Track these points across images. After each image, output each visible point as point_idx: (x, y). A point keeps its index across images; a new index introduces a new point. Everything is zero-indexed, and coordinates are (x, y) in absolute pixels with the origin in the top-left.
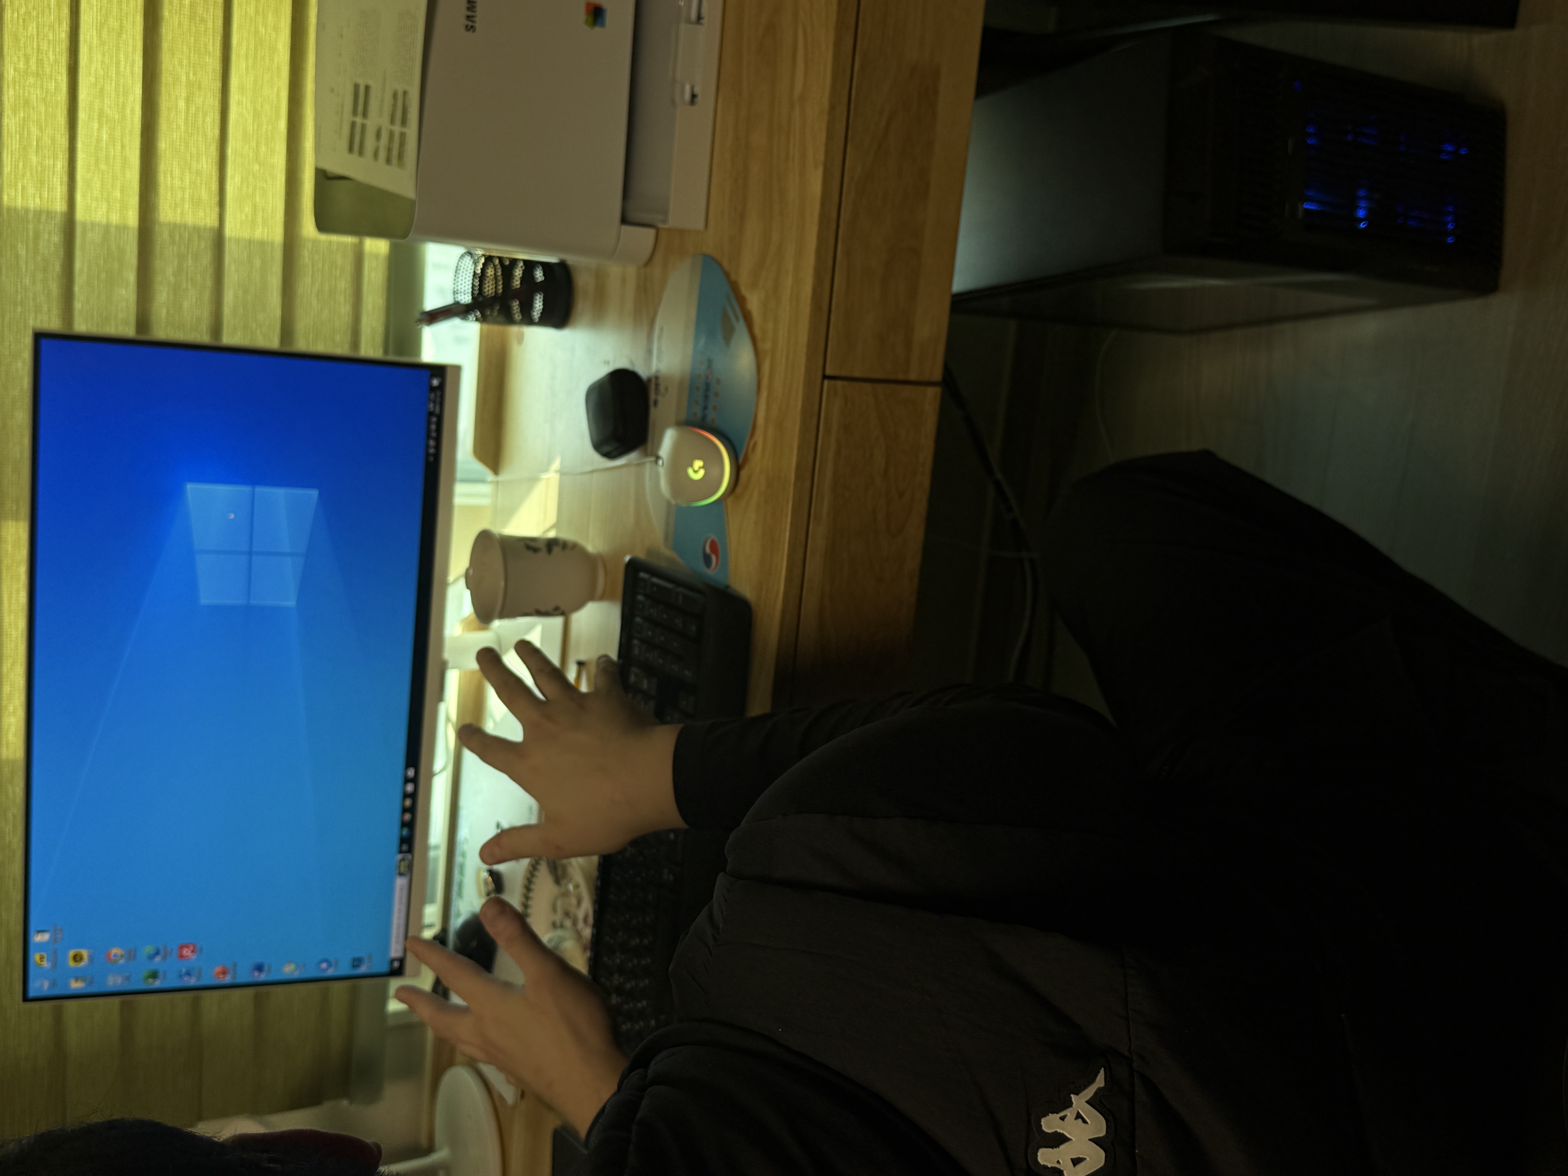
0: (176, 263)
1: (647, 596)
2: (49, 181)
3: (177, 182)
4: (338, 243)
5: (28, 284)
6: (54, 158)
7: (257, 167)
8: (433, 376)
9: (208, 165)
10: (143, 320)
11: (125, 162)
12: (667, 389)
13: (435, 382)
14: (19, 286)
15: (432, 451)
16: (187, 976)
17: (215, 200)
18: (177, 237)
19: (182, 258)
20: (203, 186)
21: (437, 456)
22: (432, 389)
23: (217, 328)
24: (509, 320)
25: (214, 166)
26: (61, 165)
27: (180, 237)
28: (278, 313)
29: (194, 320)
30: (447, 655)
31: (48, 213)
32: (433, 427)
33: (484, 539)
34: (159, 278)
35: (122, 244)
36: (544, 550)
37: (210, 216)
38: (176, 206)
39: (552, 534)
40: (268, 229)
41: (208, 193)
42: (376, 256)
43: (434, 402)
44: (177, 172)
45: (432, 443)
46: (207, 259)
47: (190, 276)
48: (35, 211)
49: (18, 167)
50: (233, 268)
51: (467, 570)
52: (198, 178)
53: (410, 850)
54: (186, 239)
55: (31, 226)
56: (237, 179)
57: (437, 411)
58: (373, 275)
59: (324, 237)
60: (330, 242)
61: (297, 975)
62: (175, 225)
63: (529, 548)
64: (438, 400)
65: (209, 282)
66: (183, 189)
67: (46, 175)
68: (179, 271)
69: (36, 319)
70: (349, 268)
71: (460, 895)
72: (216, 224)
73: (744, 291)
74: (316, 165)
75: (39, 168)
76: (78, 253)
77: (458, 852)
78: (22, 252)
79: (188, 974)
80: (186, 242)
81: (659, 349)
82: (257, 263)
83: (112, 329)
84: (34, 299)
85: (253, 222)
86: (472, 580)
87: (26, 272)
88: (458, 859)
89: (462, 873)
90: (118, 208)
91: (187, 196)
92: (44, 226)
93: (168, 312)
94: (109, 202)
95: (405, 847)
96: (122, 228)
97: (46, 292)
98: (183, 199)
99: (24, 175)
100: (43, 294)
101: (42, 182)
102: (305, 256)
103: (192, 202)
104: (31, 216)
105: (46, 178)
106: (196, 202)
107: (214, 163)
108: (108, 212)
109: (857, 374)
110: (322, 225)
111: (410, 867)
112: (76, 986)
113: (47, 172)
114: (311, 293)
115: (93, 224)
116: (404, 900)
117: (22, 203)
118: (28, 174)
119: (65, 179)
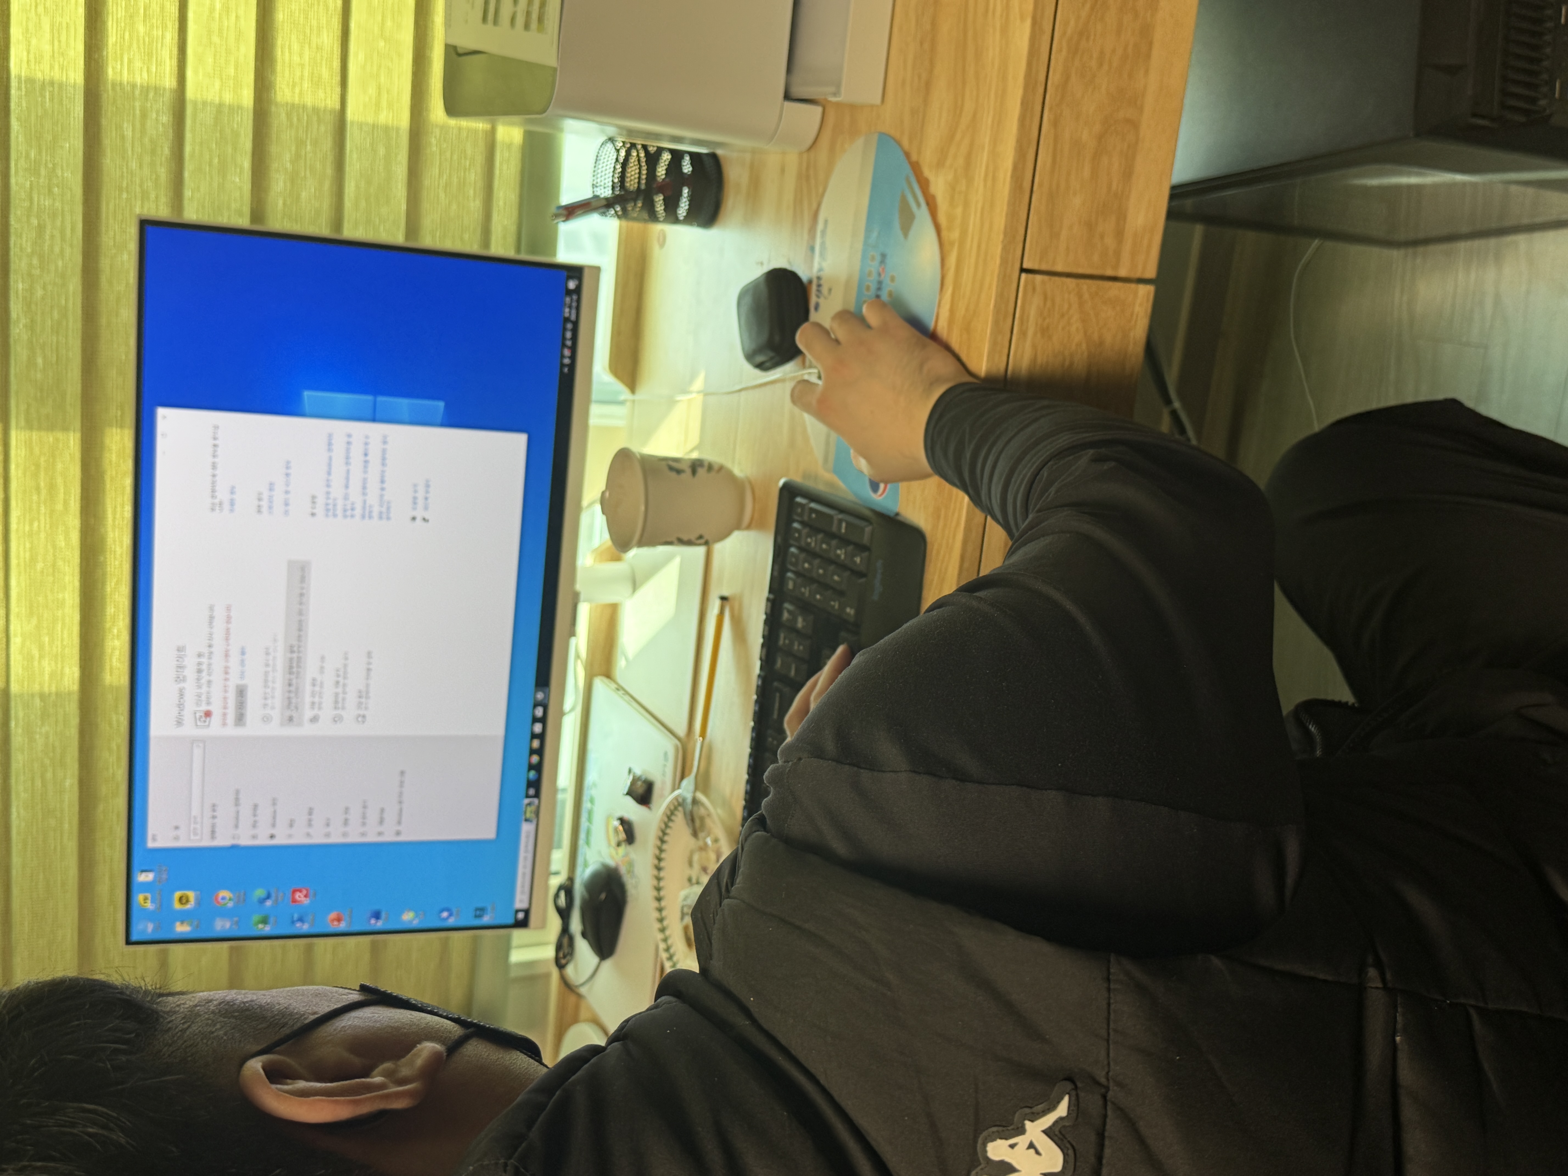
0: (293, 148)
1: (802, 523)
2: (157, 53)
3: (296, 59)
4: (469, 130)
5: (134, 167)
6: (162, 28)
7: (382, 44)
8: (570, 278)
9: (330, 40)
10: (258, 212)
11: (239, 35)
12: (830, 290)
13: (572, 285)
14: (125, 170)
15: (567, 361)
16: (299, 922)
17: (337, 78)
18: (295, 119)
19: (300, 143)
20: (324, 62)
21: (572, 366)
22: (569, 292)
23: (338, 221)
24: (653, 217)
25: (335, 42)
26: (171, 36)
27: (298, 119)
28: (404, 207)
29: (313, 212)
30: (578, 587)
31: (156, 89)
32: (569, 335)
33: (623, 457)
34: (274, 165)
35: (235, 126)
36: (689, 471)
37: (331, 97)
38: (294, 85)
39: (695, 455)
40: (393, 112)
41: (329, 73)
42: (509, 146)
43: (570, 307)
44: (296, 47)
45: (567, 352)
46: (327, 145)
47: (308, 162)
48: (142, 87)
49: (124, 39)
50: (355, 156)
51: (603, 493)
52: (318, 54)
53: (537, 795)
54: (305, 121)
55: (137, 104)
56: (361, 57)
57: (573, 317)
58: (505, 167)
59: (453, 122)
60: (460, 129)
61: (416, 924)
62: (293, 105)
63: (671, 468)
64: (574, 304)
65: (329, 171)
66: (302, 66)
67: (154, 47)
68: (297, 157)
69: (142, 207)
70: (480, 159)
71: (588, 842)
72: (338, 106)
73: (927, 173)
74: (446, 40)
75: (147, 39)
76: (188, 136)
77: (585, 798)
78: (129, 133)
79: (301, 920)
80: (305, 124)
81: (823, 244)
82: (382, 151)
83: (225, 219)
84: (141, 186)
85: (378, 105)
86: (608, 505)
87: (133, 154)
88: (586, 805)
89: (590, 820)
90: (232, 86)
91: (306, 74)
92: (151, 104)
93: (284, 204)
94: (221, 79)
95: (532, 791)
96: (235, 109)
97: (154, 177)
98: (302, 78)
99: (130, 46)
100: (151, 179)
101: (150, 55)
102: (433, 144)
103: (312, 81)
104: (137, 92)
105: (154, 52)
106: (317, 82)
107: (336, 38)
108: (221, 90)
109: (1059, 268)
110: (451, 109)
111: (537, 813)
112: (182, 929)
113: (155, 44)
114: (438, 185)
115: (204, 103)
116: (531, 847)
117: (128, 78)
118: (135, 45)
119: (175, 51)
